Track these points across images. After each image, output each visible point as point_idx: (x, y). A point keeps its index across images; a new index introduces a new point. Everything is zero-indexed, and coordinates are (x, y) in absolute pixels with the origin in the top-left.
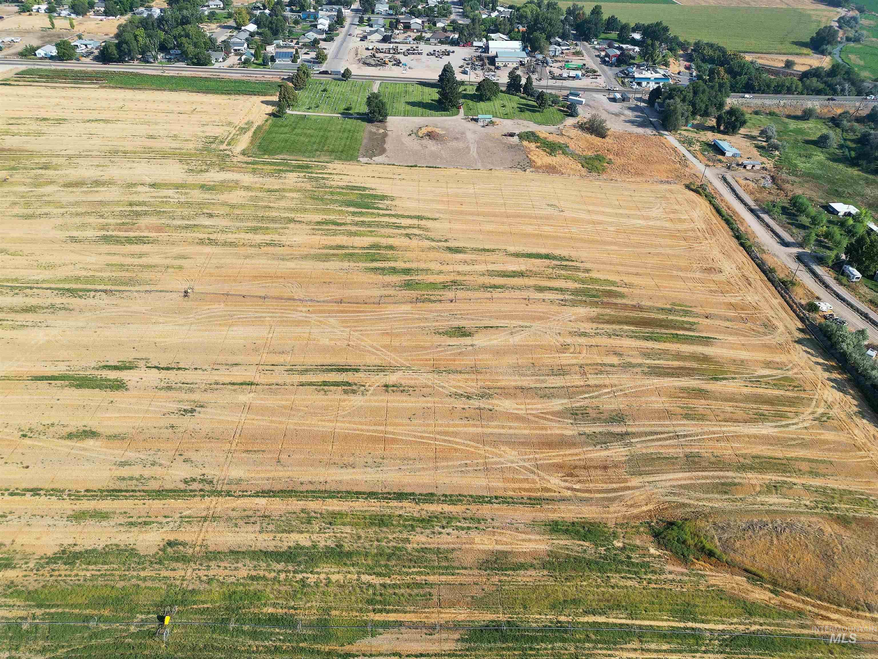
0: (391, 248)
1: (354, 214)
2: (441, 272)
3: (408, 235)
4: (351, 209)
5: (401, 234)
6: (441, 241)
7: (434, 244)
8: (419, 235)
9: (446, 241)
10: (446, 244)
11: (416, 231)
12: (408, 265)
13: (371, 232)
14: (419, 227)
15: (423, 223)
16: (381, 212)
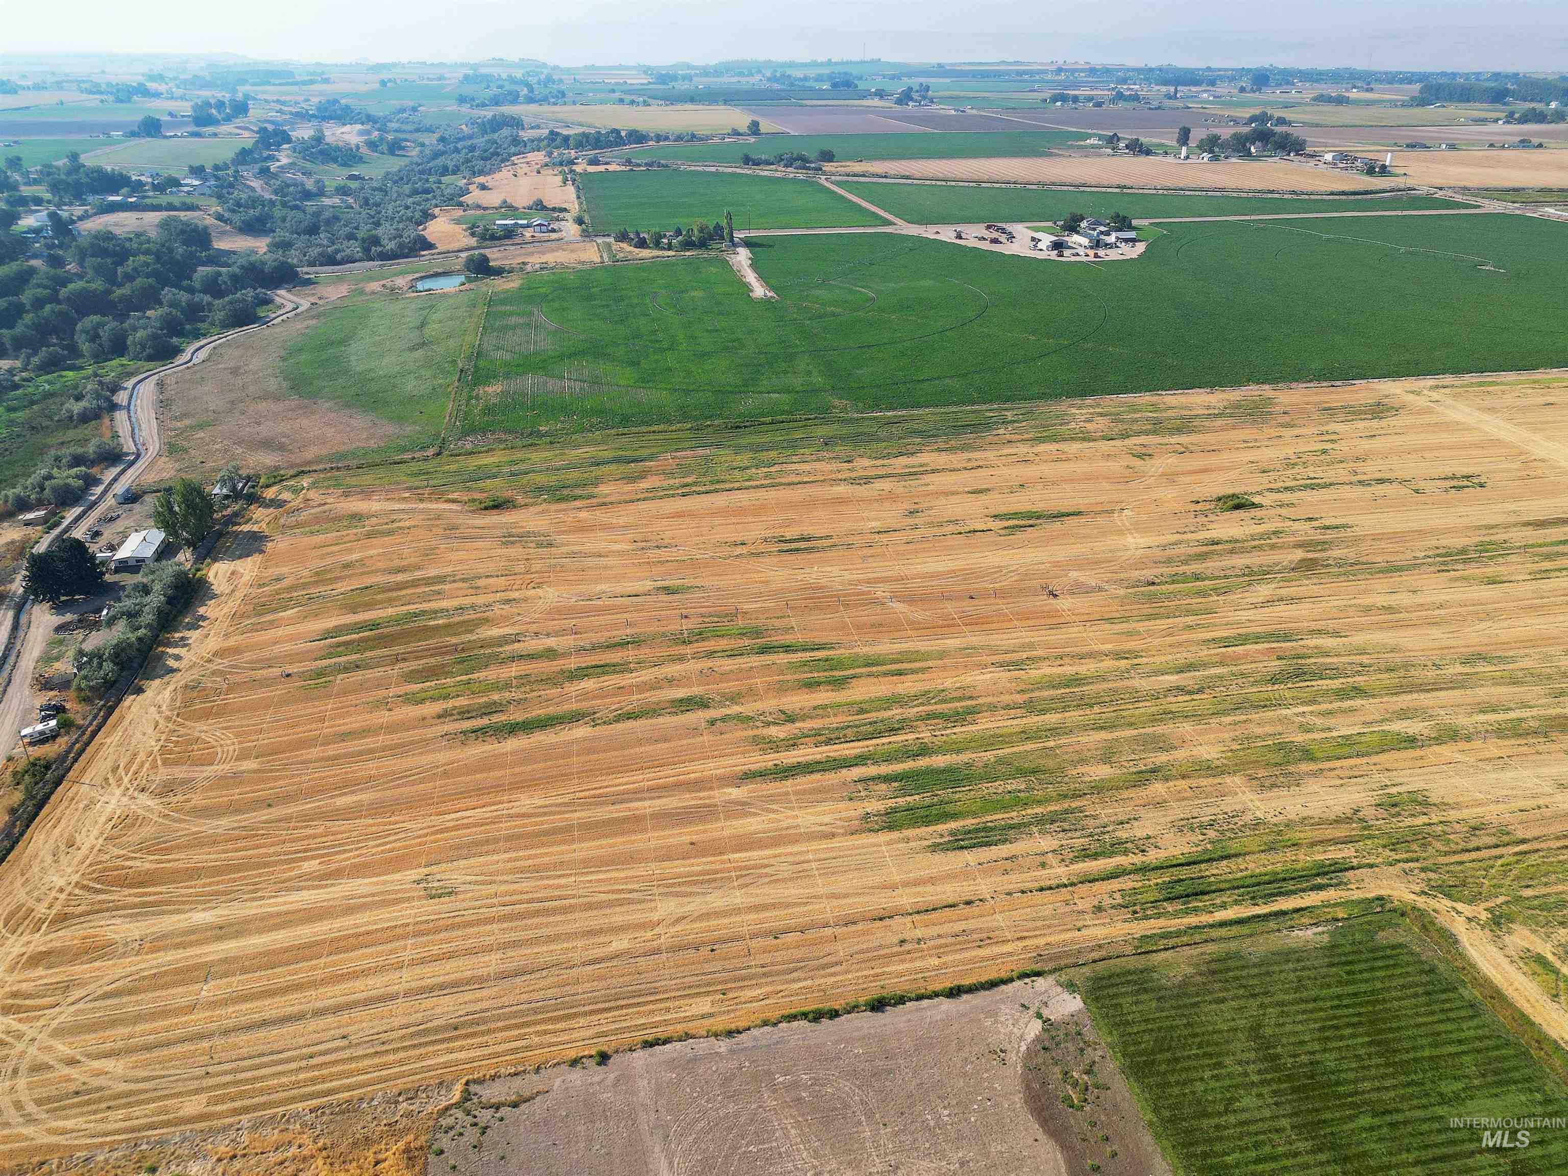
0: (811, 685)
1: (924, 751)
2: (711, 654)
3: (791, 719)
4: (940, 761)
5: (804, 718)
6: (723, 719)
7: (736, 709)
8: (768, 724)
9: (712, 722)
10: (713, 713)
11: (774, 731)
12: (768, 659)
13: (862, 711)
14: (774, 745)
15: (769, 760)
16: (872, 770)
